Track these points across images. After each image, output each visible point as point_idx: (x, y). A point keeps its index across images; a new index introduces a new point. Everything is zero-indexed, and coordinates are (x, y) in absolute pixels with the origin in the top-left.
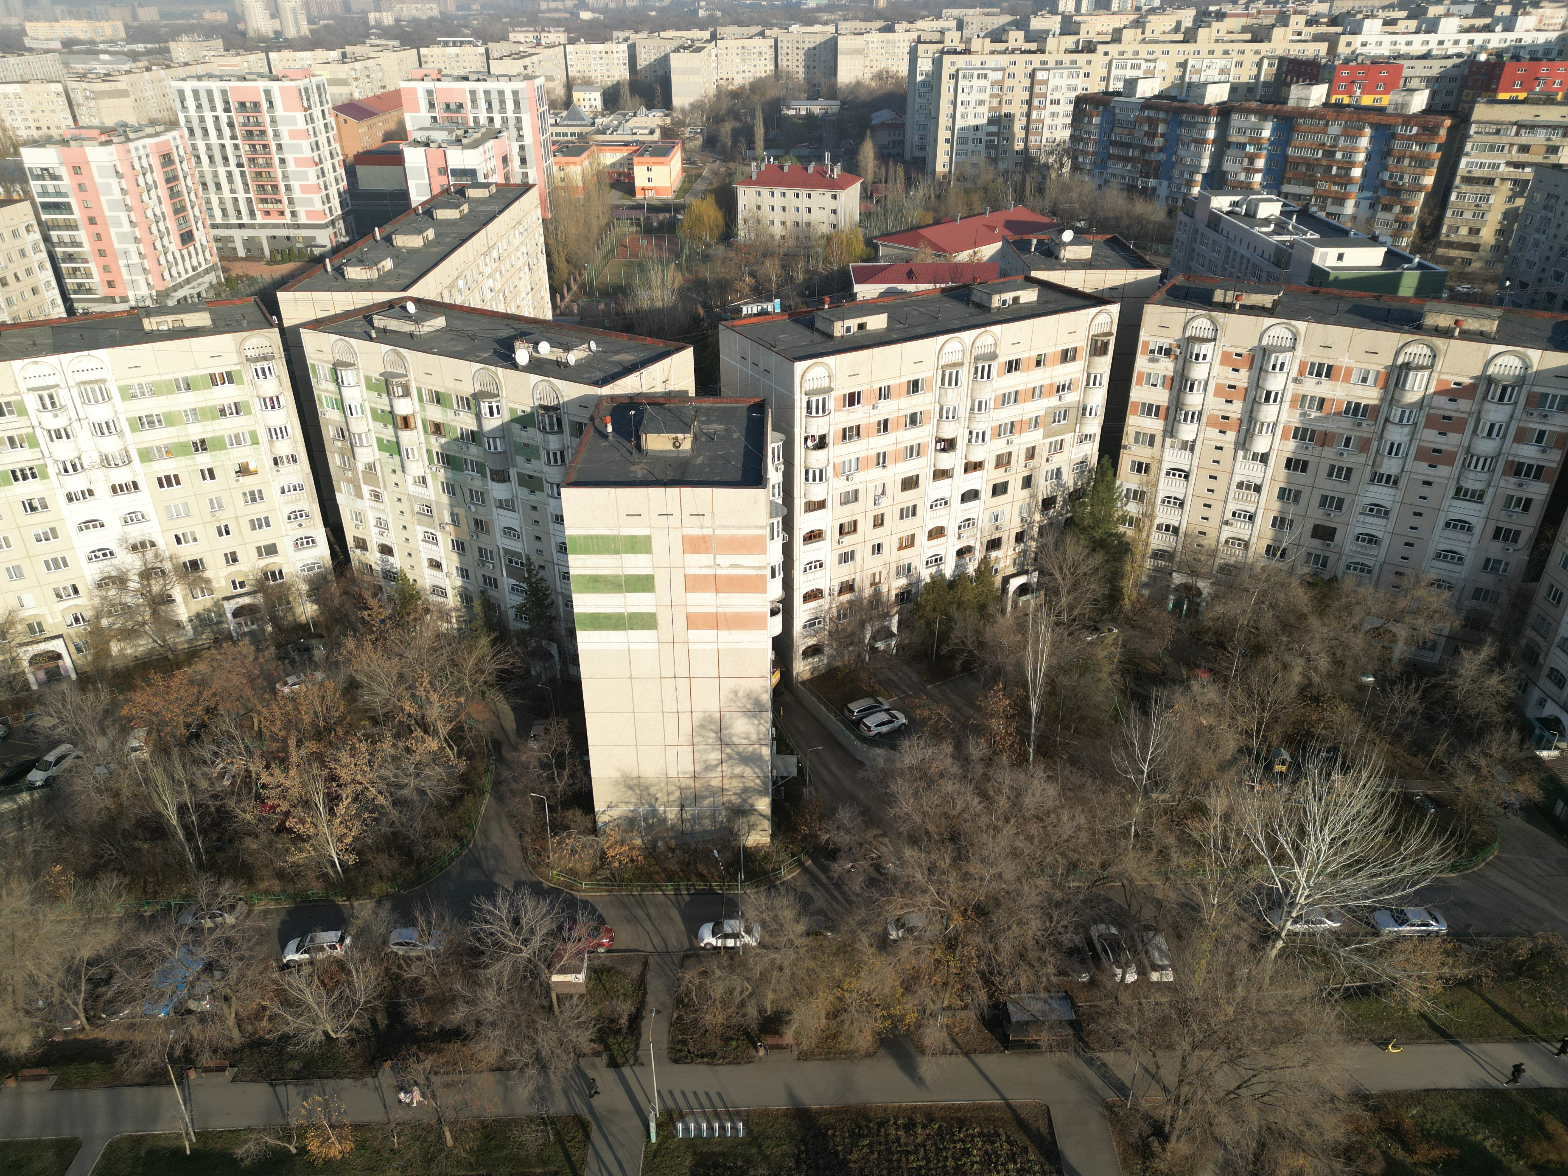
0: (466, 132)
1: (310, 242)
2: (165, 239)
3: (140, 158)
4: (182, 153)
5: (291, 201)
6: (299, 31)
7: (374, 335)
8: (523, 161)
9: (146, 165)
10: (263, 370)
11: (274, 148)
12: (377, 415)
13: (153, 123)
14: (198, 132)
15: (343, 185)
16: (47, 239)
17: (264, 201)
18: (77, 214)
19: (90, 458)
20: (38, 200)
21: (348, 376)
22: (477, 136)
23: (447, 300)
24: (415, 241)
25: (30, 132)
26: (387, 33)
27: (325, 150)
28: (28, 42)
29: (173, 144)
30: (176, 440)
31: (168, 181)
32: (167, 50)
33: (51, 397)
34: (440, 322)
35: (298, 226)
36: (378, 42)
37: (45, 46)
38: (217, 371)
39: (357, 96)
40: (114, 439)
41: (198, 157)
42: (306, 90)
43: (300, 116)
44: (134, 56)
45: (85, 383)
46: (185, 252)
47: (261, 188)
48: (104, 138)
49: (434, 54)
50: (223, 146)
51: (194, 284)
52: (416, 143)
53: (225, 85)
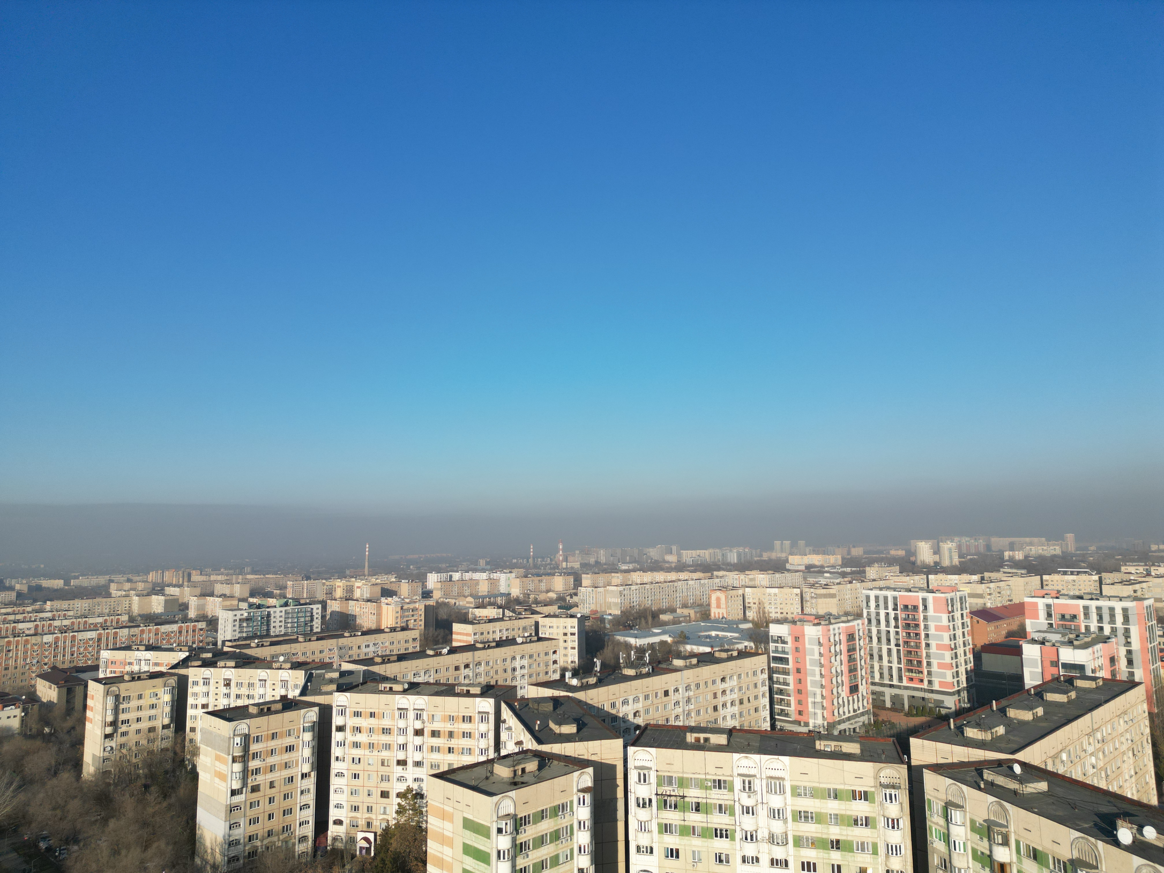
0: (1078, 636)
1: (939, 704)
2: (840, 688)
3: (835, 635)
4: (861, 634)
5: (929, 673)
6: (951, 562)
7: (982, 786)
8: (1130, 662)
9: (837, 639)
10: (891, 795)
11: (923, 636)
12: (977, 856)
13: (847, 614)
14: (874, 622)
15: (971, 666)
16: (770, 678)
17: (911, 671)
18: (791, 666)
19: (763, 834)
20: (772, 654)
21: (956, 815)
22: (1086, 640)
23: (1050, 768)
24: (1027, 716)
25: (776, 615)
26: (1016, 564)
27: (960, 641)
28: (788, 566)
29: (856, 628)
30: (819, 835)
31: (849, 651)
32: (864, 572)
33: (750, 783)
34: (1043, 786)
35: (932, 691)
36: (1010, 570)
37: (796, 569)
38: (858, 789)
39: (989, 605)
40: (780, 823)
41: (871, 638)
42: (952, 600)
43: (945, 617)
44: (844, 575)
45: (771, 778)
46: (851, 698)
47: (910, 662)
48: (816, 621)
49: (1054, 581)
50: (889, 632)
51: (853, 721)
52: (1034, 641)
53: (896, 594)
